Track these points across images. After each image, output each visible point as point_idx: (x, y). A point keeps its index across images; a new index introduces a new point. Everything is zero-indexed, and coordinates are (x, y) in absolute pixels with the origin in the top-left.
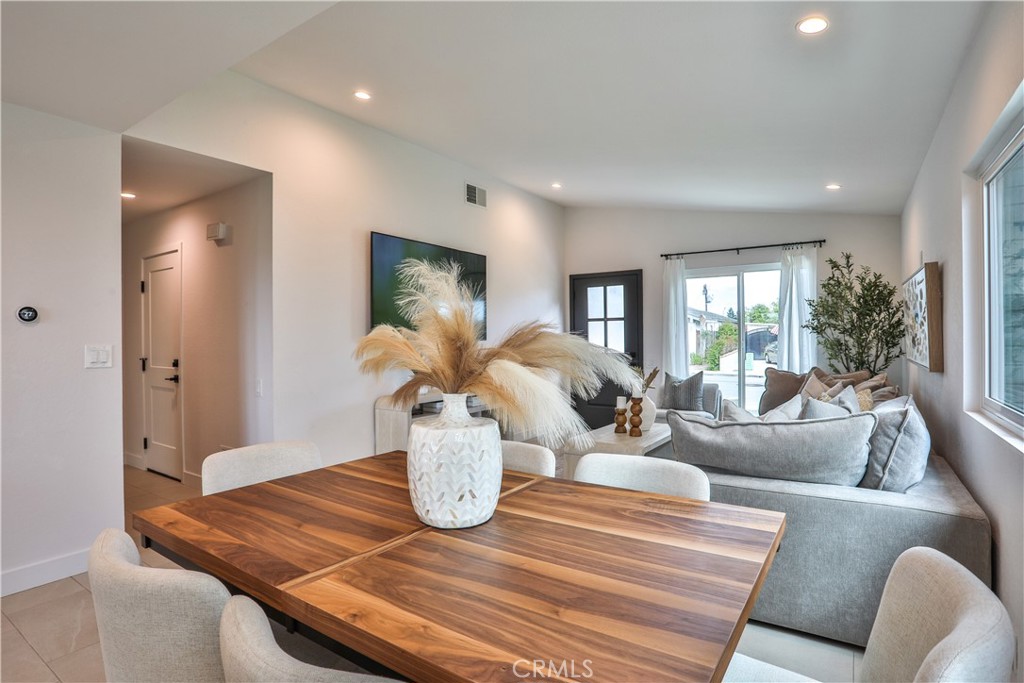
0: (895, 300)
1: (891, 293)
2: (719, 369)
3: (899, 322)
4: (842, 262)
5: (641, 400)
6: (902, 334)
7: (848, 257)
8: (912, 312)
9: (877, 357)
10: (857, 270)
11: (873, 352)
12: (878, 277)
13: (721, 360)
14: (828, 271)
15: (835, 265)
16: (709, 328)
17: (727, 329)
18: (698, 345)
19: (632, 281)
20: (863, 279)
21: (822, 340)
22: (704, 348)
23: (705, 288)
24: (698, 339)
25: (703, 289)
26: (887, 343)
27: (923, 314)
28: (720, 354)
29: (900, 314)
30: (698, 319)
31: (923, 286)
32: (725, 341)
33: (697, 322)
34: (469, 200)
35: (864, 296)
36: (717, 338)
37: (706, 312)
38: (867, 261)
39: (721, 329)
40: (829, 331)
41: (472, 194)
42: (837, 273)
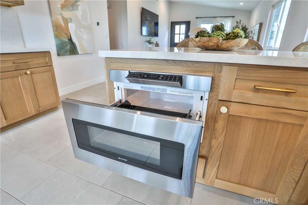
0: (248, 31)
4: (239, 22)
7: (240, 21)
8: (253, 33)
10: (241, 24)
14: (235, 24)
15: (237, 22)
19: (188, 24)
20: (242, 26)
27: (256, 32)
29: (248, 35)
31: (258, 28)
38: (244, 23)
42: (238, 24)
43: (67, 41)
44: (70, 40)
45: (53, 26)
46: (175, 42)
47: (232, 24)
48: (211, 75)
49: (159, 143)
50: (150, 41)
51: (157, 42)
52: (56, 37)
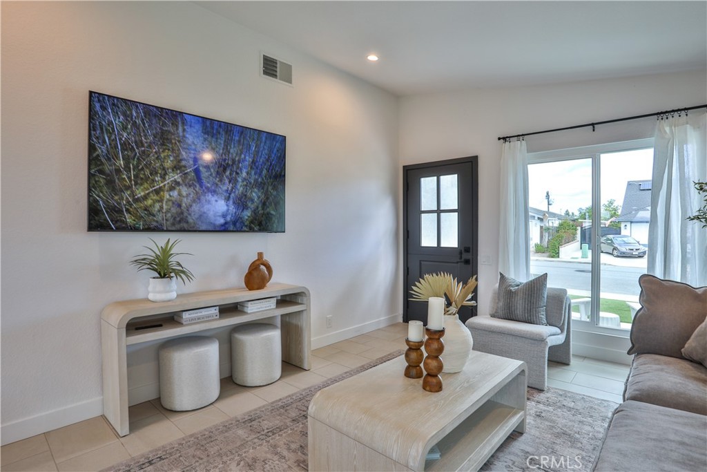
2: (559, 257)
5: (441, 332)
13: (560, 249)
16: (551, 224)
17: (565, 225)
18: (542, 237)
19: (467, 169)
22: (547, 240)
23: (548, 193)
24: (541, 233)
25: (546, 194)
28: (560, 244)
30: (541, 217)
32: (564, 235)
33: (541, 220)
34: (265, 73)
36: (558, 231)
37: (548, 212)
39: (561, 225)
41: (270, 67)
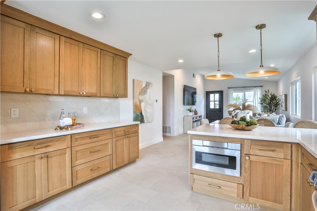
0: (277, 98)
1: (276, 97)
3: (278, 103)
4: (267, 91)
6: (279, 105)
7: (268, 90)
8: (281, 101)
9: (274, 109)
10: (270, 93)
11: (273, 108)
12: (274, 94)
14: (264, 93)
15: (266, 92)
19: (221, 93)
20: (271, 94)
21: (262, 106)
25: (237, 95)
26: (276, 106)
27: (284, 101)
29: (278, 101)
31: (284, 97)
34: (193, 77)
35: (271, 98)
38: (272, 91)
40: (264, 104)
42: (266, 93)
43: (140, 114)
44: (141, 113)
45: (133, 106)
46: (211, 108)
47: (262, 92)
48: (240, 143)
49: (228, 157)
50: (190, 109)
51: (195, 109)
52: (134, 112)
